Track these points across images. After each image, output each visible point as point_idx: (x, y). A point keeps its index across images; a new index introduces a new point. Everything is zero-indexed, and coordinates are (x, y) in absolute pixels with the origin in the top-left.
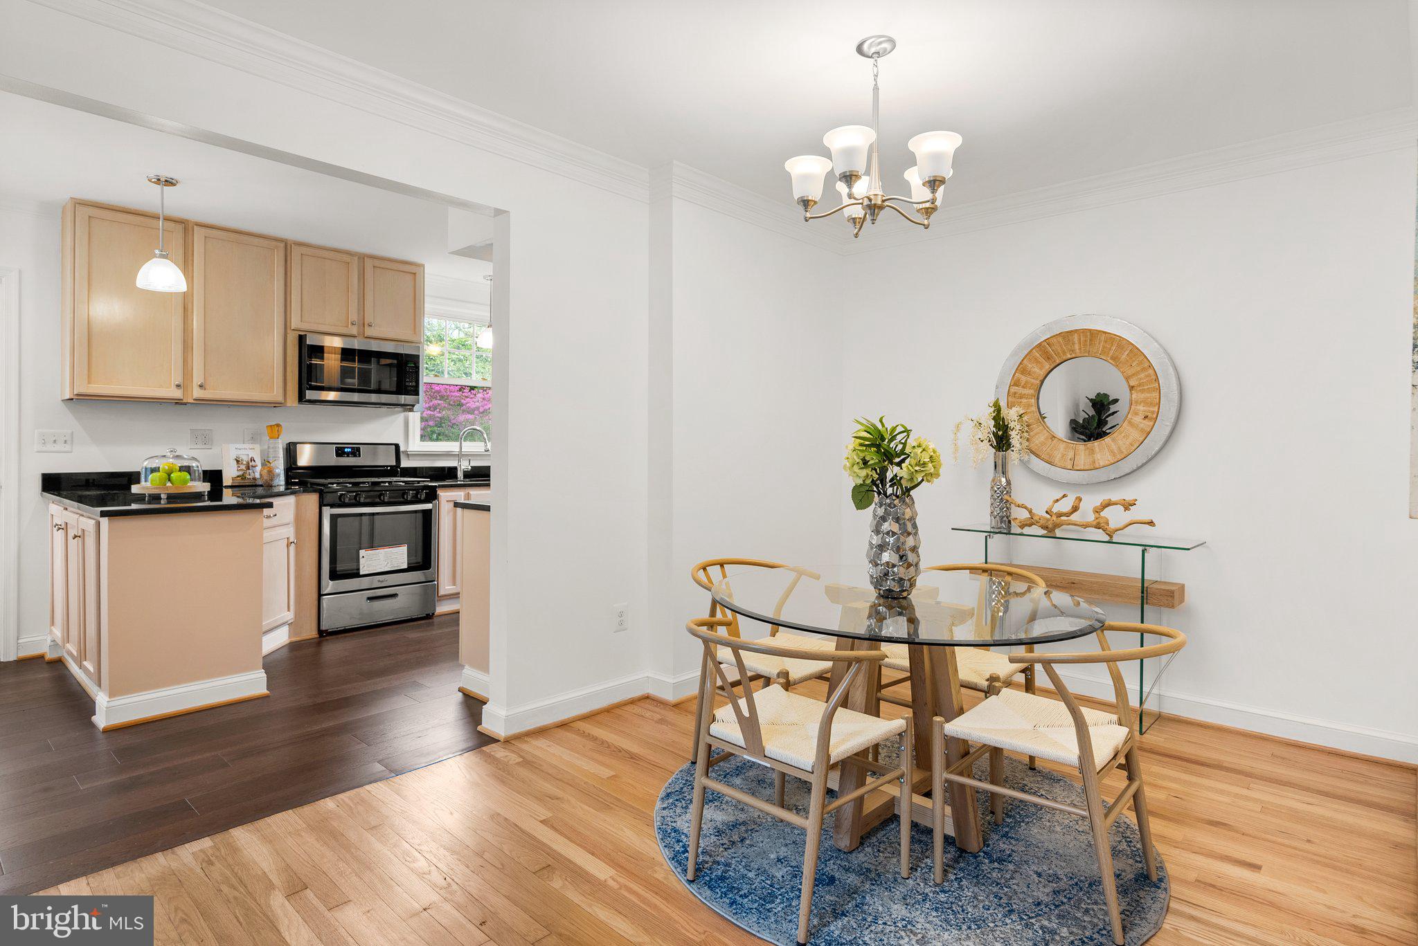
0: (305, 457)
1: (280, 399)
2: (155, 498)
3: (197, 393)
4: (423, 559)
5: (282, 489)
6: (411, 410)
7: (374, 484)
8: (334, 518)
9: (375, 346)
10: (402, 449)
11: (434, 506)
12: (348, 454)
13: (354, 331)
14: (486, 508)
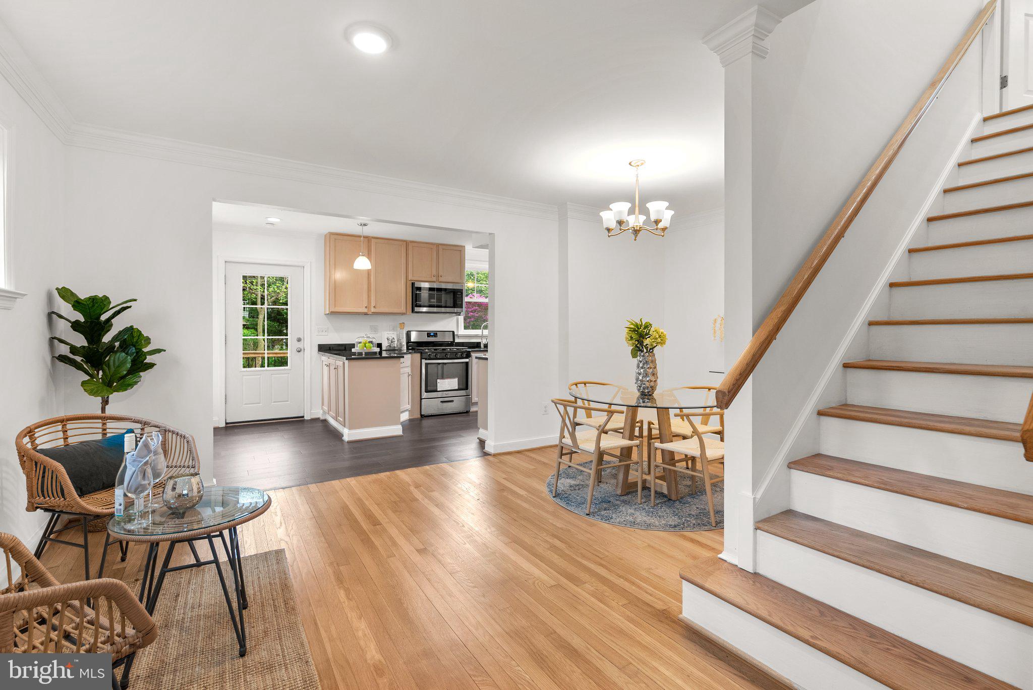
0: (414, 337)
1: (404, 311)
2: (360, 354)
3: (373, 310)
4: (465, 385)
5: (405, 351)
6: (459, 315)
7: (443, 349)
8: (427, 364)
9: (443, 286)
10: (455, 334)
11: (470, 360)
12: (432, 336)
13: (434, 279)
14: (486, 359)
